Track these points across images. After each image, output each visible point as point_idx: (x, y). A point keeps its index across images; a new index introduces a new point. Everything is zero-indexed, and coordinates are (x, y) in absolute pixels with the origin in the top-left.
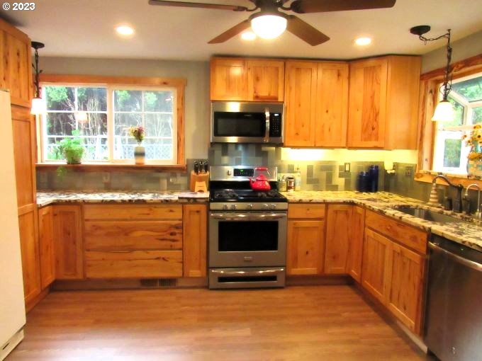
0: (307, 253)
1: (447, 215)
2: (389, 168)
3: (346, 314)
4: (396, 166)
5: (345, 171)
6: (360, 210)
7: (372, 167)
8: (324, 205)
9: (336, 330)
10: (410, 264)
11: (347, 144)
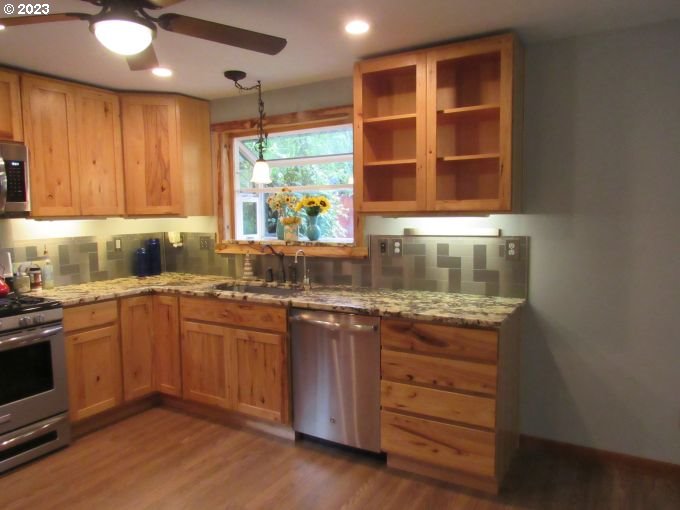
0: (98, 379)
1: (272, 287)
2: (174, 239)
3: (186, 440)
4: (183, 236)
5: (116, 250)
6: (166, 300)
7: (151, 241)
8: (115, 302)
9: (193, 462)
10: (265, 349)
11: (126, 209)
